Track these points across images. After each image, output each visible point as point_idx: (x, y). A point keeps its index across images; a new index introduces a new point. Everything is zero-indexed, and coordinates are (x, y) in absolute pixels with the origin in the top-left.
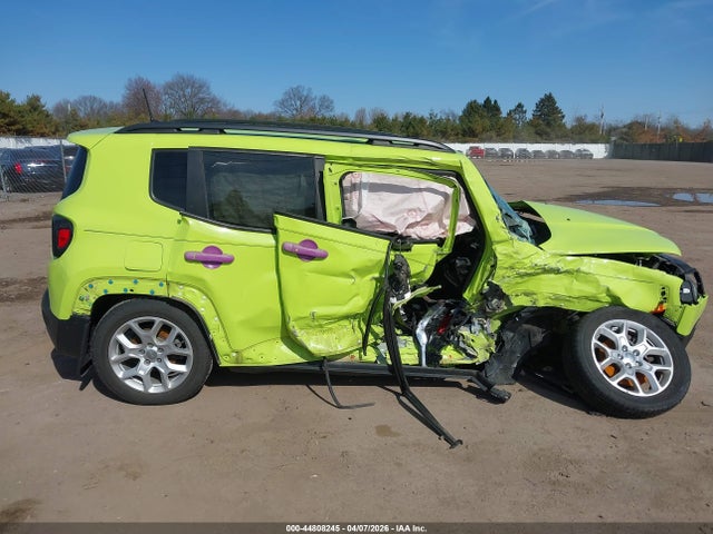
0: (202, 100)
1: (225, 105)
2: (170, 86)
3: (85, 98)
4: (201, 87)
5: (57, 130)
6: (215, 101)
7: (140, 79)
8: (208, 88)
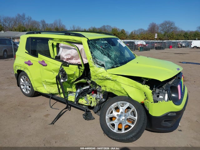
0: (172, 28)
1: (179, 29)
2: (162, 24)
3: (140, 29)
4: (172, 24)
5: (127, 38)
6: (176, 28)
7: (153, 23)
8: (174, 24)
